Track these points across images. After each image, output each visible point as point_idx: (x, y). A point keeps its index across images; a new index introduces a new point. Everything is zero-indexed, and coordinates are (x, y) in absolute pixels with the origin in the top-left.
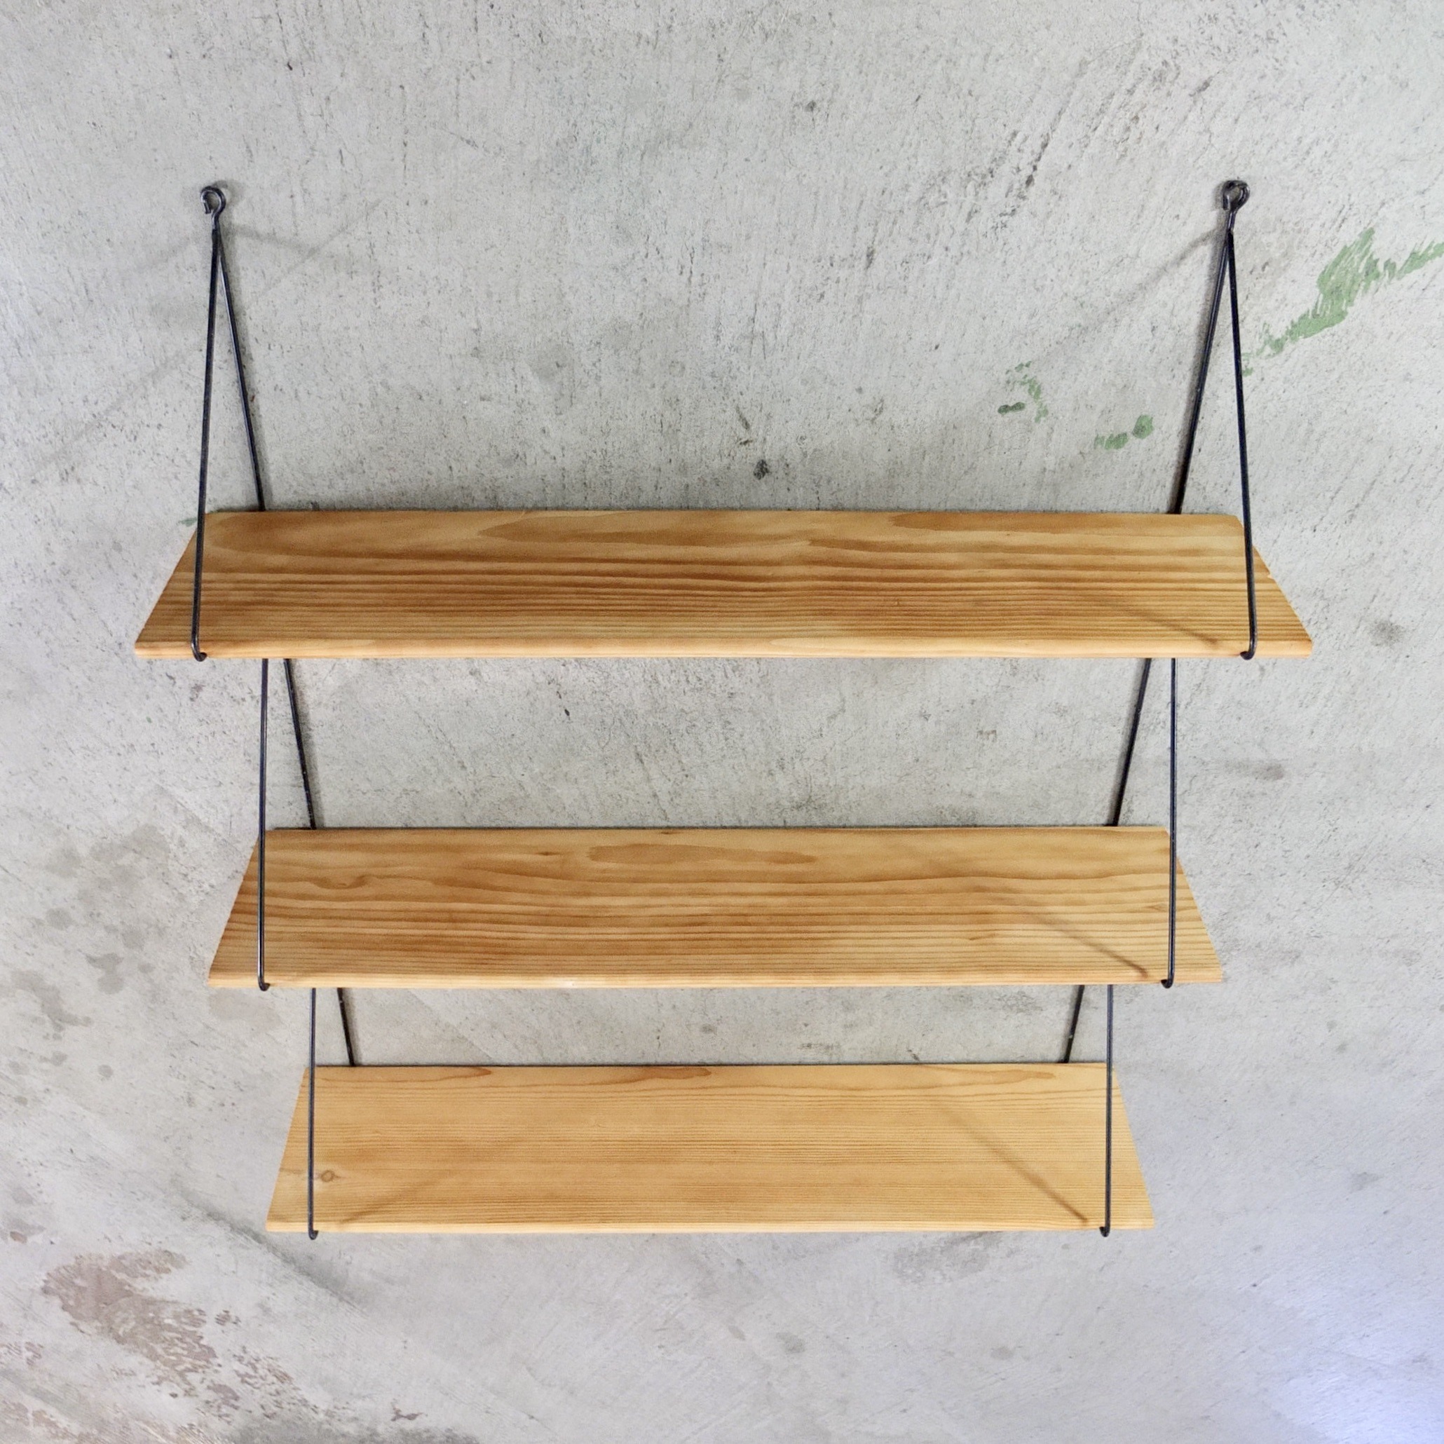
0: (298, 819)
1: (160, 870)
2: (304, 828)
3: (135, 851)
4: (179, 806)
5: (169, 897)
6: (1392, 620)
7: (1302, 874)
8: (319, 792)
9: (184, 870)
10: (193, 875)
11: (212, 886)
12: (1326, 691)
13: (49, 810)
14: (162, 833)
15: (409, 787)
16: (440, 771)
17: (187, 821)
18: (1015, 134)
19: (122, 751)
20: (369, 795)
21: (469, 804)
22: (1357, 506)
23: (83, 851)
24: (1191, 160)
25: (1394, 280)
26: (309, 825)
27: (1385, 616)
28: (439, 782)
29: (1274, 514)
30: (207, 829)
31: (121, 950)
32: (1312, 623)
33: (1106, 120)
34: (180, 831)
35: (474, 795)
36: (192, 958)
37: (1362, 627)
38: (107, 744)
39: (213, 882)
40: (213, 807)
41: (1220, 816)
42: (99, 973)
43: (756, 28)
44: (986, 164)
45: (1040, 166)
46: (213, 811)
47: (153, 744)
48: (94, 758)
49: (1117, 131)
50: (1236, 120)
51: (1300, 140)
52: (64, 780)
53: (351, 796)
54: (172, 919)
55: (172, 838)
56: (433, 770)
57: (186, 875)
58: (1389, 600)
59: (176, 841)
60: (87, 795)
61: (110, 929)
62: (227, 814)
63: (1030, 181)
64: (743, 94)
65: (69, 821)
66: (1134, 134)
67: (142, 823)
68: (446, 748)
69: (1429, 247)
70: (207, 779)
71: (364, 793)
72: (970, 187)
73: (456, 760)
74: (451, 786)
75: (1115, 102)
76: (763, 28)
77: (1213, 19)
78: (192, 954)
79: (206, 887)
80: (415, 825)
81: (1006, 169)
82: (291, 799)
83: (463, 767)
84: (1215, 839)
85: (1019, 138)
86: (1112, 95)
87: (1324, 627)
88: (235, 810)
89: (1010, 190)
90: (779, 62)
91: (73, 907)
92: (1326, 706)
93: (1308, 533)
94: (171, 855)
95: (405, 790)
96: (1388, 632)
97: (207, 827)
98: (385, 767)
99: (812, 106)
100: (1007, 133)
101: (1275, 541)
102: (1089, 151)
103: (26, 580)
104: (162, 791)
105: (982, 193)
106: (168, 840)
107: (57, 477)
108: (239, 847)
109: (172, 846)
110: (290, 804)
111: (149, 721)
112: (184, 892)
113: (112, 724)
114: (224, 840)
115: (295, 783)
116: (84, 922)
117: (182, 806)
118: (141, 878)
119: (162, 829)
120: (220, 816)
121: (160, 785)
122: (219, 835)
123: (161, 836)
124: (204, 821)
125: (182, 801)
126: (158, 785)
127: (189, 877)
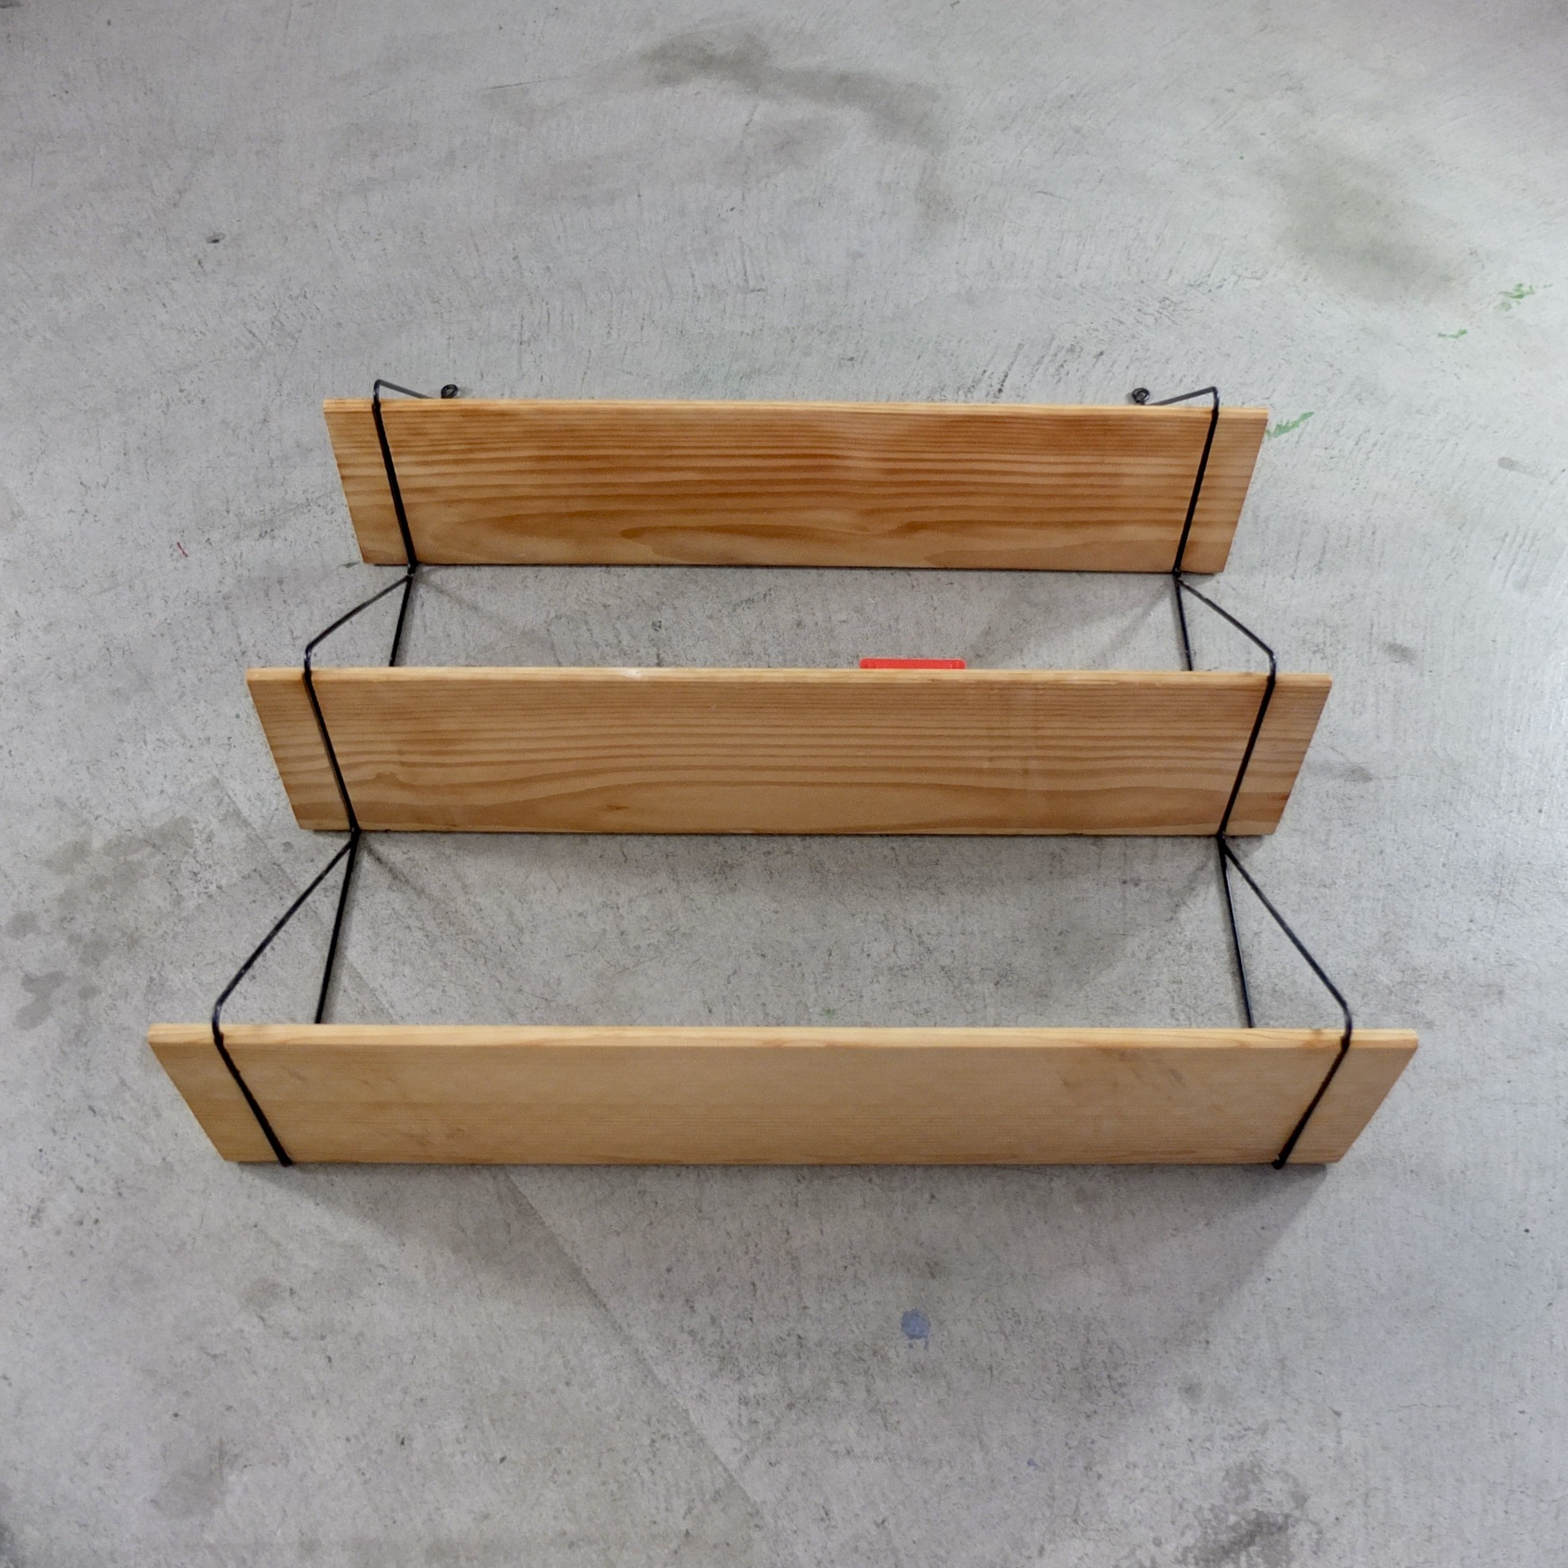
1: (171, 868)
3: (154, 846)
4: (226, 798)
5: (165, 899)
6: (1398, 642)
7: (1448, 885)
9: (197, 869)
11: (219, 887)
12: (1371, 699)
13: (87, 800)
14: (194, 826)
17: (226, 814)
18: (985, 371)
19: (196, 743)
22: (1320, 562)
23: (97, 843)
24: (1105, 383)
25: (1273, 438)
27: (1389, 639)
29: (1254, 568)
30: (246, 823)
31: (73, 967)
32: (1328, 645)
33: (1042, 367)
34: (215, 825)
36: (152, 979)
37: (1375, 649)
38: (184, 737)
39: (224, 882)
40: (262, 800)
41: (1325, 819)
42: (27, 998)
43: (815, 330)
44: (969, 383)
45: (1005, 384)
46: (259, 804)
47: (229, 738)
48: (164, 749)
49: (1052, 370)
50: (1128, 367)
51: (1173, 376)
52: (121, 770)
54: (153, 927)
55: (201, 832)
57: (195, 874)
58: (1386, 627)
59: (204, 836)
60: (136, 785)
61: (74, 939)
62: (273, 808)
63: (1000, 391)
64: (807, 354)
65: (101, 812)
66: (1063, 371)
67: (178, 816)
69: (1288, 423)
70: (268, 772)
72: (960, 392)
75: (1046, 360)
76: (818, 330)
77: (1096, 330)
78: (155, 975)
79: (213, 888)
81: (983, 385)
84: (1332, 844)
85: (987, 374)
86: (1043, 357)
87: (1340, 647)
88: (282, 804)
89: (988, 394)
90: (829, 343)
91: (47, 911)
92: (1378, 713)
93: (1289, 580)
94: (191, 851)
96: (1400, 652)
97: (245, 821)
99: (852, 359)
100: (980, 371)
101: (1264, 586)
102: (1036, 378)
103: (189, 603)
104: (216, 783)
105: (969, 395)
106: (196, 835)
107: (257, 535)
108: (270, 843)
109: (198, 842)
111: (238, 716)
112: (184, 892)
113: (198, 719)
114: (257, 836)
116: (48, 930)
117: (229, 797)
118: (145, 876)
119: (196, 822)
120: (264, 810)
121: (218, 776)
122: (254, 829)
123: (192, 830)
124: (245, 813)
125: (231, 793)
126: (215, 777)
127: (199, 876)
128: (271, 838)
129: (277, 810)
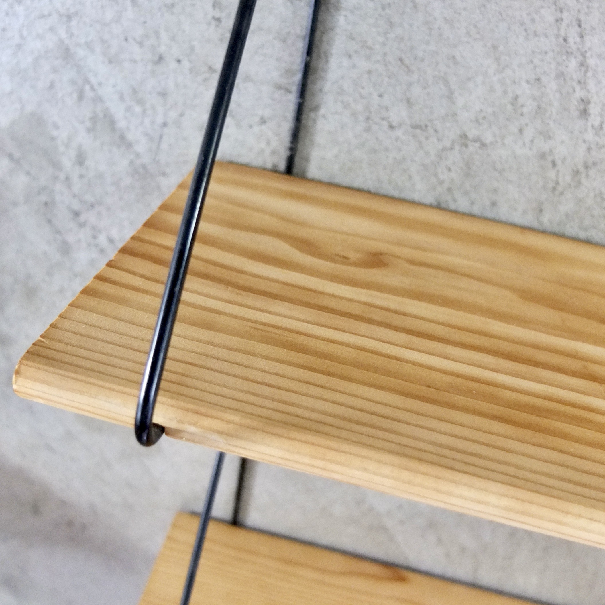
0: (268, 151)
1: (44, 198)
2: (275, 170)
3: (11, 156)
5: (48, 242)
8: (316, 108)
9: (76, 206)
10: (90, 217)
14: (55, 133)
15: (472, 133)
16: (540, 111)
17: (94, 119)
20: (399, 133)
21: (560, 189)
26: (282, 166)
28: (529, 133)
34: (82, 137)
35: (576, 173)
40: (140, 102)
46: (138, 109)
53: (368, 130)
55: (67, 146)
56: (530, 106)
57: (77, 214)
59: (73, 154)
62: (160, 120)
67: (28, 110)
68: (573, 64)
70: (141, 44)
71: (391, 127)
73: (579, 94)
74: (546, 147)
80: (452, 206)
82: (267, 113)
83: (584, 113)
88: (173, 114)
94: (62, 176)
95: (464, 136)
97: (122, 137)
98: (446, 83)
104: (66, 54)
106: (62, 149)
110: (263, 121)
112: (71, 239)
114: (144, 166)
115: (284, 81)
117: (92, 88)
118: (15, 204)
119: (56, 126)
120: (147, 122)
121: (67, 41)
122: (138, 155)
123: (53, 139)
124: (122, 124)
125: (93, 80)
126: (61, 41)
127: (82, 218)
128: (164, 174)
129: (165, 125)
